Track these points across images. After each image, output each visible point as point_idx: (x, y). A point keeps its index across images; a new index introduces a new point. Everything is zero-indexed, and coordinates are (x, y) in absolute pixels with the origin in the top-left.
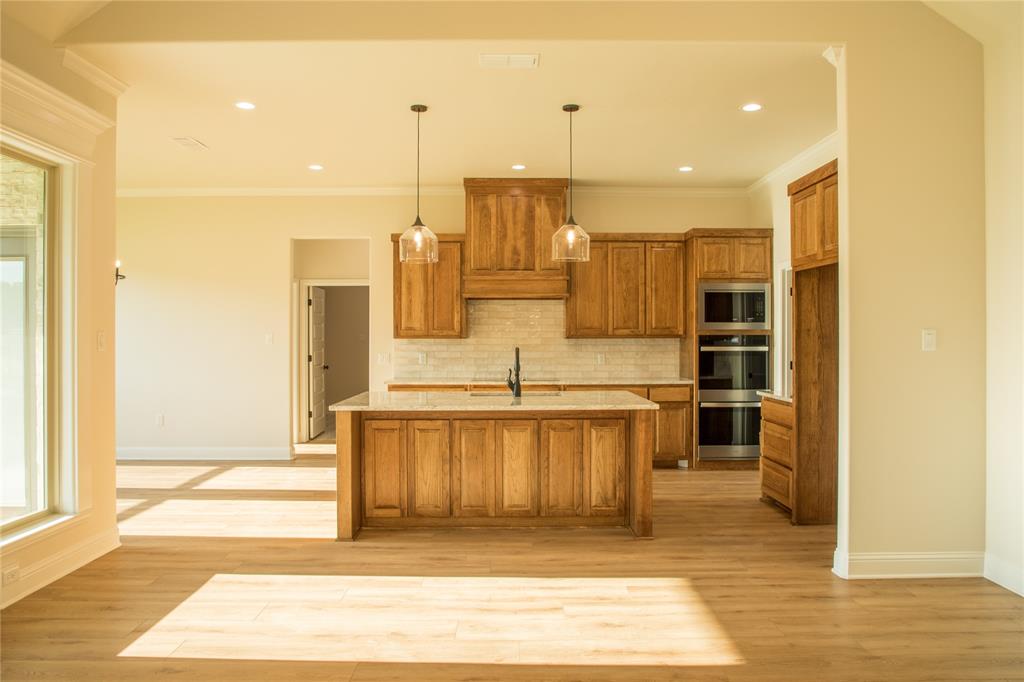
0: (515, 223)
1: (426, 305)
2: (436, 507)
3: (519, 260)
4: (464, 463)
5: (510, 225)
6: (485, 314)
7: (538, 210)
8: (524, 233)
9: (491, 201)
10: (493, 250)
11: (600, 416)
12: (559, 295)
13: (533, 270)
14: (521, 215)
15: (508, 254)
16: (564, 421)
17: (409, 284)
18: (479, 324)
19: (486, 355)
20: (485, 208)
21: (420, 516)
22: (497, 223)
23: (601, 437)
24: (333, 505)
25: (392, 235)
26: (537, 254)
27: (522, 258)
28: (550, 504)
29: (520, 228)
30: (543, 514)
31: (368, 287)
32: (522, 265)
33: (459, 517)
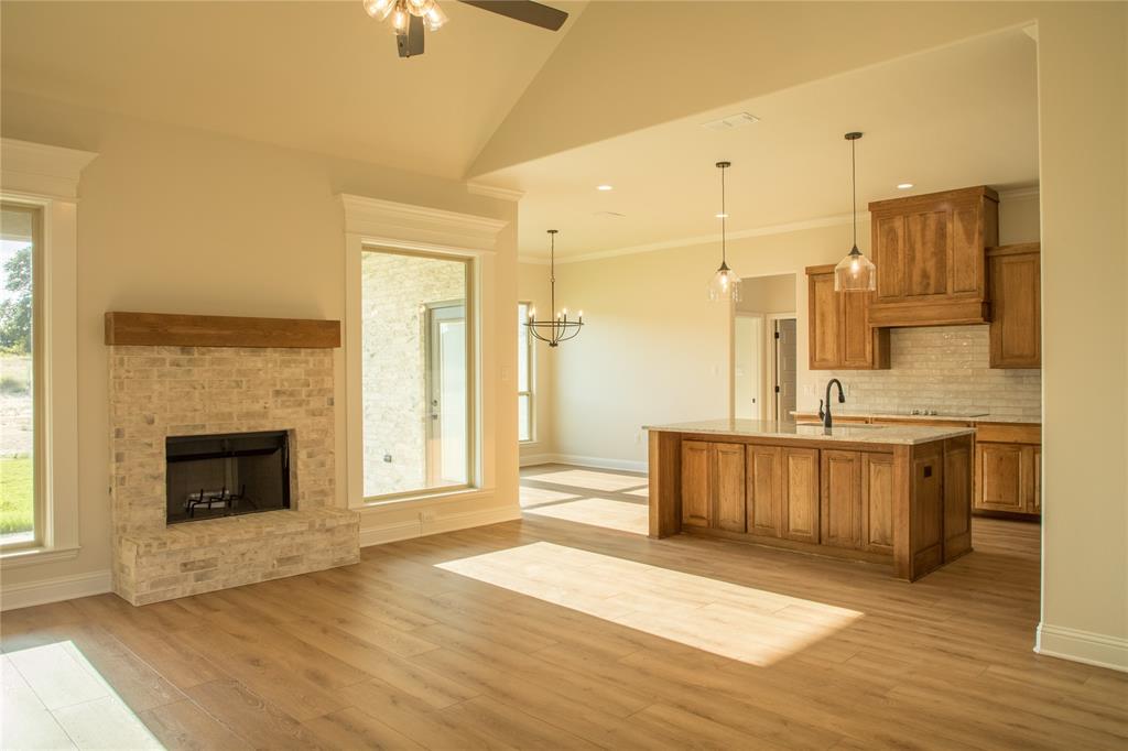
0: (924, 244)
1: (838, 336)
2: (735, 522)
3: (928, 284)
4: (756, 483)
5: (918, 246)
6: (909, 343)
7: (949, 226)
8: (935, 254)
9: (898, 224)
10: (900, 275)
11: (880, 449)
12: (974, 319)
13: (944, 293)
14: (931, 234)
15: (916, 278)
16: (845, 453)
17: (823, 315)
18: (902, 354)
19: (910, 387)
20: (892, 231)
21: (722, 529)
22: (905, 246)
23: (879, 471)
24: (646, 508)
25: (807, 269)
26: (949, 275)
27: (932, 282)
28: (831, 534)
29: (930, 248)
30: (823, 542)
31: (795, 320)
32: (932, 289)
33: (753, 534)
